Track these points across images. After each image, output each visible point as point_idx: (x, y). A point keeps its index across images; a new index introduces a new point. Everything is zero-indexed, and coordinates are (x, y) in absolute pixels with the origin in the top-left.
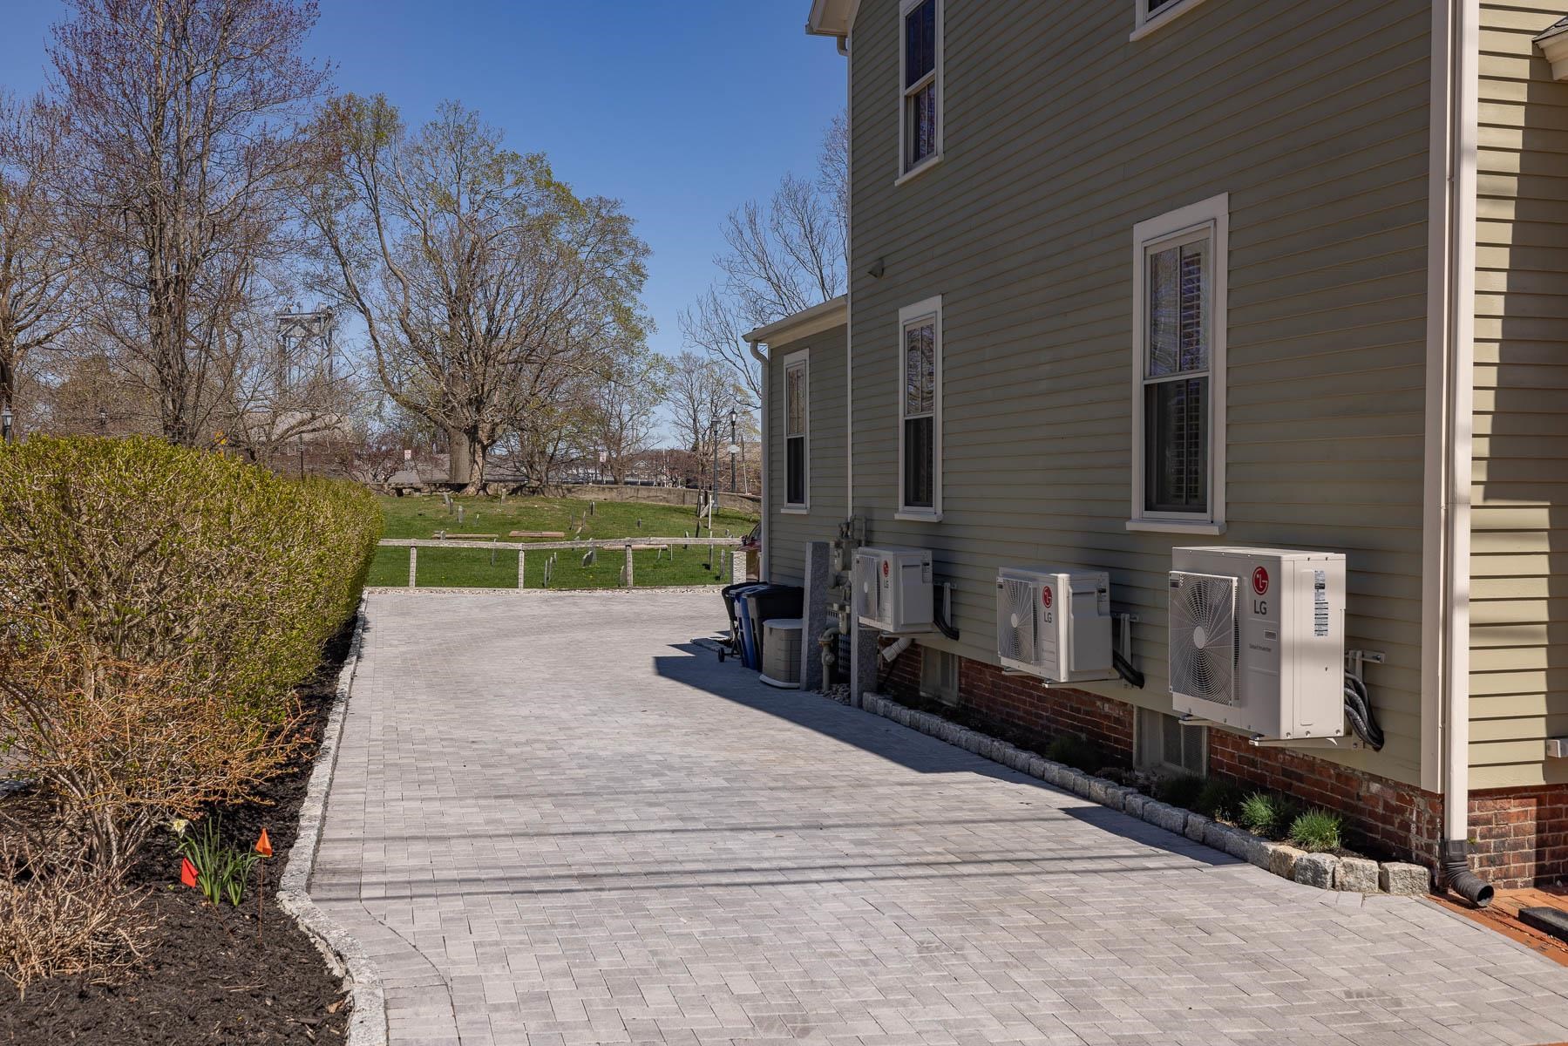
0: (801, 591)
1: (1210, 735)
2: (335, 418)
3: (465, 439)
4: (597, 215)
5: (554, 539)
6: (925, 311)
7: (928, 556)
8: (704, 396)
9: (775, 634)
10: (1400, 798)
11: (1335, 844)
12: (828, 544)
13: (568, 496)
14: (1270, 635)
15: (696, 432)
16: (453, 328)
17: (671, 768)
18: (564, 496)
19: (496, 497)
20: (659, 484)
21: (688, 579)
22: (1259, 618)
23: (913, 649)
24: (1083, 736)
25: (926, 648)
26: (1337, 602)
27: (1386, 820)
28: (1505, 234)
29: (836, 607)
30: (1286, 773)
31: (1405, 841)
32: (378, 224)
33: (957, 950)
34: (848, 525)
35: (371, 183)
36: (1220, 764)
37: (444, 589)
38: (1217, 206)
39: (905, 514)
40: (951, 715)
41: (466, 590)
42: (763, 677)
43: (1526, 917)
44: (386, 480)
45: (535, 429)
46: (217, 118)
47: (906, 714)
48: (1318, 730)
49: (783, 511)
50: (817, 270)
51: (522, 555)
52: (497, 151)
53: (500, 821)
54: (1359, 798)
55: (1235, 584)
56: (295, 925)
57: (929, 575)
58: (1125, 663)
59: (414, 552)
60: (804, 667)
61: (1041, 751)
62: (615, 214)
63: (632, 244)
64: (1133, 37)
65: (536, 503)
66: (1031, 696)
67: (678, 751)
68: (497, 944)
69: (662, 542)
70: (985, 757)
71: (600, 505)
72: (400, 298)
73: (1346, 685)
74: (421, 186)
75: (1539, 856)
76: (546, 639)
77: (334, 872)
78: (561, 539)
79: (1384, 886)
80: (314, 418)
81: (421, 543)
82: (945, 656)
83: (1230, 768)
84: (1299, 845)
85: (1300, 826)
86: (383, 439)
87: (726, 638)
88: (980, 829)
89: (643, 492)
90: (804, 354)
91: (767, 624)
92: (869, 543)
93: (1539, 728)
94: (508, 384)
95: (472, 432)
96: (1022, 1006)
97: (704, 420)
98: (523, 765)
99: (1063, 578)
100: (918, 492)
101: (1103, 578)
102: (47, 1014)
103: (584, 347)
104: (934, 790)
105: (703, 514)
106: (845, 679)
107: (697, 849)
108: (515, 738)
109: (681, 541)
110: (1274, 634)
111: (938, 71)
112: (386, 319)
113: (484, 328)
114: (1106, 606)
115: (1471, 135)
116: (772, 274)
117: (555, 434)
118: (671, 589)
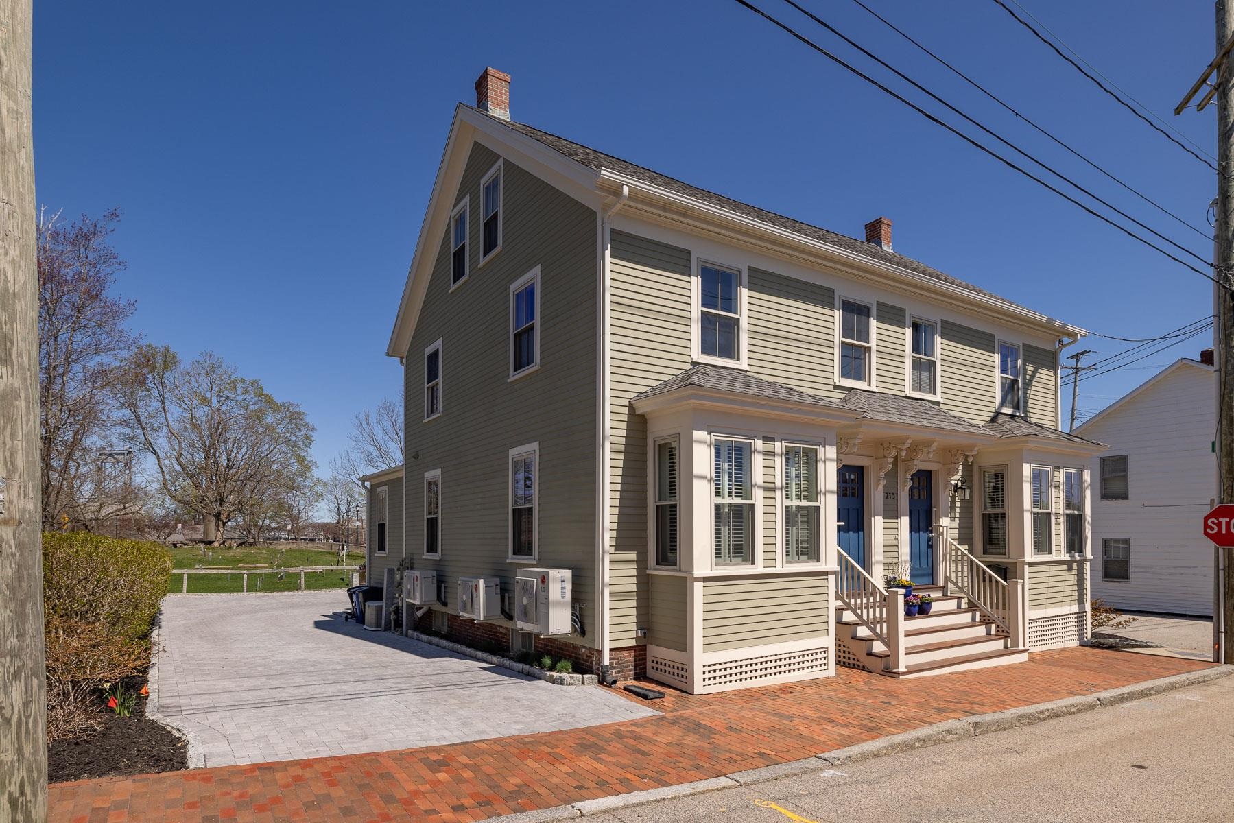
0: (382, 589)
1: (535, 637)
2: (137, 508)
3: (213, 519)
4: (287, 411)
5: (263, 568)
6: (435, 474)
7: (435, 573)
8: (343, 497)
9: (370, 609)
10: (590, 653)
11: (570, 671)
12: (394, 569)
13: (270, 547)
14: (546, 599)
15: (339, 515)
16: (207, 464)
17: (320, 663)
18: (268, 547)
19: (230, 547)
20: (319, 540)
21: (334, 586)
22: (543, 593)
23: (430, 611)
24: (493, 642)
25: (435, 611)
26: (569, 587)
27: (586, 661)
28: (621, 464)
29: (397, 595)
30: (558, 648)
31: (592, 668)
32: (164, 410)
33: (426, 712)
34: (403, 561)
35: (160, 388)
36: (538, 647)
37: (202, 594)
38: (535, 446)
39: (427, 556)
40: (444, 637)
41: (215, 594)
42: (365, 627)
43: (626, 689)
44: (165, 539)
45: (252, 513)
46: (74, 357)
47: (425, 637)
48: (563, 631)
49: (376, 555)
50: (399, 443)
51: (246, 576)
52: (233, 377)
53: (242, 686)
54: (579, 654)
55: (535, 582)
56: (156, 723)
57: (435, 581)
58: (507, 613)
59: (186, 577)
60: (383, 622)
61: (477, 649)
62: (297, 410)
63: (306, 425)
64: (509, 381)
65: (252, 550)
66: (474, 627)
67: (323, 656)
68: (245, 723)
69: (320, 569)
70: (455, 652)
71: (287, 551)
72: (177, 448)
73: (572, 615)
74: (190, 392)
75: (635, 669)
76: (259, 615)
77: (168, 707)
78: (266, 568)
79: (583, 683)
80: (125, 508)
81: (190, 571)
82: (443, 613)
83: (541, 648)
84: (558, 672)
85: (559, 665)
86: (163, 518)
87: (349, 611)
88: (445, 676)
89: (310, 544)
90: (386, 488)
91: (367, 604)
92: (412, 569)
93: (634, 627)
94: (238, 492)
95: (217, 516)
96: (446, 726)
97: (343, 508)
98: (251, 666)
99: (482, 581)
100: (432, 548)
101: (498, 581)
102: (63, 751)
103: (279, 473)
104: (431, 665)
105: (341, 555)
106: (401, 626)
107: (330, 689)
108: (246, 656)
109: (329, 568)
110: (547, 599)
111: (440, 379)
112: (169, 458)
113: (225, 464)
114: (499, 591)
115: (608, 431)
116: (377, 444)
117: (263, 516)
118: (324, 591)
